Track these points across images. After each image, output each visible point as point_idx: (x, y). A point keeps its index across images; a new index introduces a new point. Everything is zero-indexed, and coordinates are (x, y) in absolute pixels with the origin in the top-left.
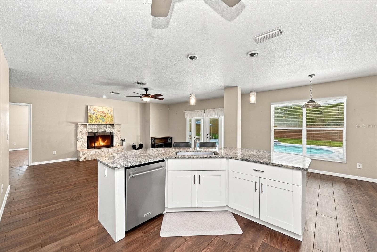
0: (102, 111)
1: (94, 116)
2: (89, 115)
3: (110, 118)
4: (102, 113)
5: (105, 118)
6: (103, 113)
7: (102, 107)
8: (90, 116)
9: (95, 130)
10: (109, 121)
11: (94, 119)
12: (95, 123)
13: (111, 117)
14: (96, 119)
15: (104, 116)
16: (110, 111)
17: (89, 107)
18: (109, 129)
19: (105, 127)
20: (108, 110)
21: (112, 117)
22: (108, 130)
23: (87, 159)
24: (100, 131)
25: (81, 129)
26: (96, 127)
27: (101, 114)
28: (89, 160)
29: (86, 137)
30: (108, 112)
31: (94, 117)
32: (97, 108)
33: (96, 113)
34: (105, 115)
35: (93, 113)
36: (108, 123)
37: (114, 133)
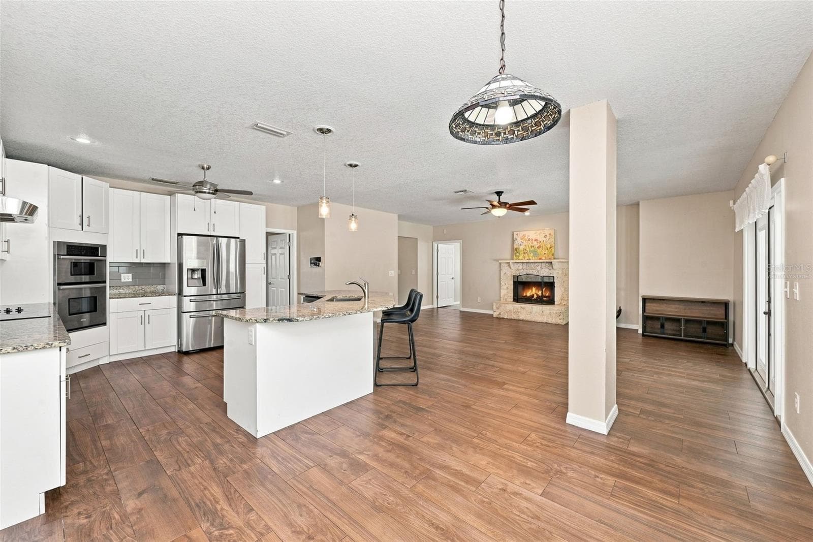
0: (534, 238)
1: (521, 248)
2: (515, 247)
3: (547, 249)
4: (534, 242)
5: (539, 251)
6: (536, 242)
7: (535, 232)
8: (516, 249)
9: (523, 271)
10: (546, 255)
11: (521, 253)
12: (522, 259)
13: (549, 247)
14: (524, 253)
15: (537, 246)
16: (548, 235)
17: (515, 233)
18: (547, 270)
19: (539, 267)
20: (544, 235)
21: (551, 247)
22: (543, 272)
23: (501, 316)
24: (531, 273)
25: (505, 269)
26: (525, 266)
27: (532, 243)
28: (503, 318)
29: (512, 283)
30: (544, 239)
31: (522, 250)
32: (527, 233)
33: (525, 243)
34: (539, 245)
35: (520, 243)
36: (544, 258)
37: (555, 278)
